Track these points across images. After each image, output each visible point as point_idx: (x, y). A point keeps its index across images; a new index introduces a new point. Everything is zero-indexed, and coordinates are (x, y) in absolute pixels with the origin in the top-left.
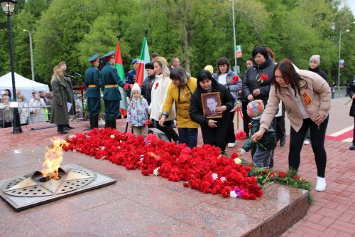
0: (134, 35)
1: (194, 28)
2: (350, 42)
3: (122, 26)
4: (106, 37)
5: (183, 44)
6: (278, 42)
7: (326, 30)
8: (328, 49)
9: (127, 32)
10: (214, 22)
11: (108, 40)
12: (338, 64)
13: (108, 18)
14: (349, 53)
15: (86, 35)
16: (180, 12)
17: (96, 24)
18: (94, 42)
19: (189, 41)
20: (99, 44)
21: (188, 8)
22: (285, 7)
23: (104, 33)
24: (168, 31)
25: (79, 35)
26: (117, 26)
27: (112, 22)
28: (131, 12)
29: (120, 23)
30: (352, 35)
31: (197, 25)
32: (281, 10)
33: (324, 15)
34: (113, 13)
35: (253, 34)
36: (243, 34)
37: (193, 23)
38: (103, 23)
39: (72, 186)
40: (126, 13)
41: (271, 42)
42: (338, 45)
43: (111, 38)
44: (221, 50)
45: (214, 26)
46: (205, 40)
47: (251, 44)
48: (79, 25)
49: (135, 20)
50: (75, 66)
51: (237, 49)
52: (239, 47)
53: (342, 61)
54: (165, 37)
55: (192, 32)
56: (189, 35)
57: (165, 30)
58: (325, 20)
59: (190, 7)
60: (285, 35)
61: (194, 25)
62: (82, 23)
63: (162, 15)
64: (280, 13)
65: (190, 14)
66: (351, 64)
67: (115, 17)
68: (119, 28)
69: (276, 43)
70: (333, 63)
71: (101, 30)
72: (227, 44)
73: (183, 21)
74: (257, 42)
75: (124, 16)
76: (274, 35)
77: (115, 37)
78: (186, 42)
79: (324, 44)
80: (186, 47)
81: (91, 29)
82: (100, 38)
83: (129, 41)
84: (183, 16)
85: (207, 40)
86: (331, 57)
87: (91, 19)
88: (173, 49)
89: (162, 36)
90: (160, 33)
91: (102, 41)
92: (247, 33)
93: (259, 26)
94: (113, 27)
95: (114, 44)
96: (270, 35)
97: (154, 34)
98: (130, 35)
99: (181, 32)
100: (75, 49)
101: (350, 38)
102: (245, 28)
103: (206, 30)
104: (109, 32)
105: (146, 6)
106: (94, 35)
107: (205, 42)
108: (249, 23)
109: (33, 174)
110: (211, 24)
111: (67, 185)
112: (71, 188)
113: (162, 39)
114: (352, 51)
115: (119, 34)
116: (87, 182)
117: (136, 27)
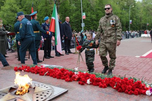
0: (28, 8)
1: (60, 4)
2: (133, 12)
4: (13, 8)
6: (101, 11)
7: (123, 6)
8: (124, 15)
9: (25, 6)
12: (129, 22)
14: (133, 17)
15: (2, 7)
17: (8, 1)
18: (7, 10)
20: (10, 13)
23: (12, 6)
24: (46, 5)
26: (19, 3)
30: (134, 9)
31: (61, 3)
35: (90, 7)
36: (84, 7)
37: (59, 1)
39: (42, 97)
41: (98, 11)
42: (129, 13)
43: (16, 9)
44: (74, 15)
45: (70, 3)
46: (66, 10)
47: (89, 12)
51: (83, 14)
53: (131, 21)
54: (45, 9)
55: (59, 6)
56: (57, 8)
57: (45, 5)
58: (123, 1)
61: (60, 2)
66: (134, 22)
68: (20, 4)
69: (101, 12)
70: (127, 21)
71: (10, 4)
72: (77, 12)
74: (92, 11)
76: (100, 8)
77: (19, 8)
79: (123, 13)
81: (5, 4)
82: (10, 8)
83: (26, 11)
86: (126, 19)
88: (49, 15)
89: (43, 8)
91: (11, 10)
92: (87, 7)
93: (93, 3)
94: (17, 3)
96: (98, 8)
97: (39, 7)
98: (26, 7)
101: (134, 10)
102: (86, 4)
103: (66, 5)
104: (15, 6)
106: (6, 7)
107: (65, 11)
108: (88, 2)
109: (8, 90)
110: (69, 2)
111: (37, 96)
112: (42, 98)
113: (43, 10)
114: (134, 16)
115: (20, 7)
116: (50, 93)
117: (30, 3)
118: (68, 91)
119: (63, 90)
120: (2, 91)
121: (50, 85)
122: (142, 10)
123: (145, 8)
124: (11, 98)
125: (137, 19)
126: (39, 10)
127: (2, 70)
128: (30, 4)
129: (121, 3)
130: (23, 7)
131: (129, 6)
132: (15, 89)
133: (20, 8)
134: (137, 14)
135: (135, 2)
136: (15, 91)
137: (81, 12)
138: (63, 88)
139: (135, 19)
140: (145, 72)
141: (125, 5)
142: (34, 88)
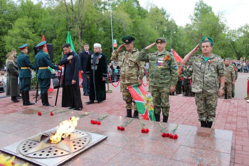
1: (84, 28)
2: (175, 39)
3: (36, 25)
4: (24, 33)
5: (78, 38)
7: (163, 31)
9: (40, 30)
10: (97, 25)
11: (26, 35)
13: (25, 20)
15: (9, 31)
16: (75, 18)
17: (17, 23)
18: (16, 35)
19: (81, 36)
20: (20, 39)
21: (81, 15)
22: (140, 17)
23: (23, 30)
25: (4, 30)
27: (29, 23)
28: (41, 16)
29: (34, 23)
30: (176, 35)
32: (138, 19)
33: (162, 23)
34: (29, 16)
35: (122, 33)
36: (116, 32)
37: (84, 25)
38: (21, 23)
39: (79, 144)
40: (38, 17)
42: (170, 40)
43: (28, 33)
45: (98, 27)
46: (92, 36)
48: (3, 23)
49: (45, 22)
50: (1, 52)
52: (115, 41)
55: (83, 31)
56: (81, 33)
57: (66, 29)
58: (163, 26)
59: (82, 14)
60: (141, 34)
61: (85, 26)
62: (6, 22)
63: (63, 19)
64: (137, 20)
65: (82, 19)
67: (30, 19)
68: (33, 26)
71: (20, 28)
72: (107, 39)
73: (78, 24)
75: (36, 19)
77: (31, 32)
78: (80, 37)
80: (80, 40)
81: (13, 27)
82: (20, 33)
83: (40, 36)
84: (77, 20)
85: (93, 36)
87: (13, 20)
89: (64, 33)
90: (62, 31)
91: (21, 35)
92: (118, 32)
93: (126, 28)
94: (29, 26)
95: (31, 37)
96: (132, 33)
97: (58, 32)
99: (77, 30)
100: (1, 41)
101: (175, 37)
102: (117, 29)
103: (93, 29)
104: (26, 29)
105: (52, 13)
106: (15, 31)
108: (120, 26)
109: (40, 138)
110: (96, 26)
111: (74, 144)
112: (80, 146)
113: (63, 35)
114: (177, 44)
115: (34, 31)
116: (88, 140)
117: (46, 26)
118: (107, 137)
119: (101, 137)
120: (32, 139)
121: (86, 131)
122: (185, 37)
123: (190, 35)
124: (45, 147)
125: (180, 47)
126: (58, 35)
127: (23, 115)
128: (46, 28)
129: (160, 28)
130: (36, 32)
131: (170, 31)
132: (47, 137)
133: (33, 33)
134: (179, 42)
135: (176, 26)
136: (47, 139)
137: (111, 38)
138: (101, 134)
139: (177, 48)
140: (190, 114)
141: (166, 30)
142: (69, 135)
